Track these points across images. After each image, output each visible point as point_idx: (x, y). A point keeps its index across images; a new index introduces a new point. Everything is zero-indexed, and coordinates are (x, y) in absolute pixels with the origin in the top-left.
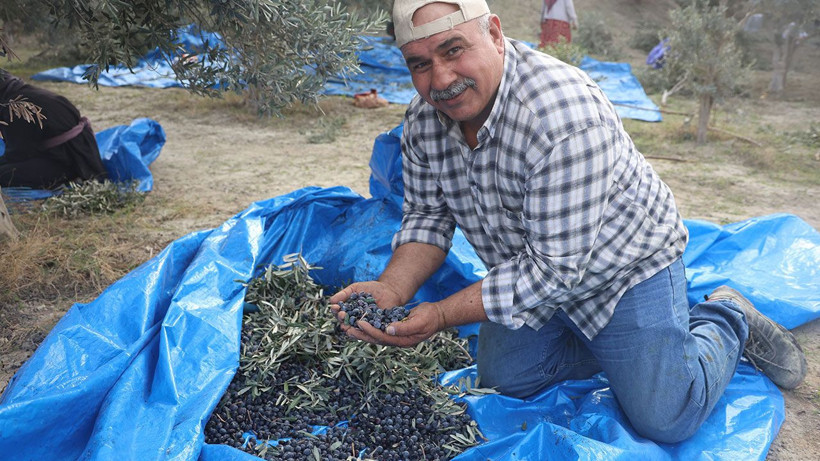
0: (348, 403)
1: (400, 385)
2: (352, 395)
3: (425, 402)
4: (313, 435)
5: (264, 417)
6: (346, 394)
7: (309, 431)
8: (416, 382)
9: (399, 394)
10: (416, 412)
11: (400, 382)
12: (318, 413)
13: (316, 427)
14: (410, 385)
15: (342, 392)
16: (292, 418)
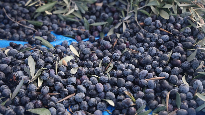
0: (104, 19)
1: (166, 10)
2: (113, 13)
3: (192, 34)
4: (52, 45)
5: (8, 16)
6: (107, 10)
7: (50, 40)
8: (188, 10)
9: (162, 20)
10: (176, 45)
11: (168, 6)
12: (70, 23)
13: (60, 37)
14: (180, 11)
15: (104, 7)
16: (40, 22)
